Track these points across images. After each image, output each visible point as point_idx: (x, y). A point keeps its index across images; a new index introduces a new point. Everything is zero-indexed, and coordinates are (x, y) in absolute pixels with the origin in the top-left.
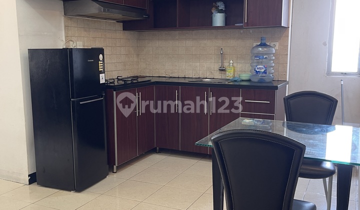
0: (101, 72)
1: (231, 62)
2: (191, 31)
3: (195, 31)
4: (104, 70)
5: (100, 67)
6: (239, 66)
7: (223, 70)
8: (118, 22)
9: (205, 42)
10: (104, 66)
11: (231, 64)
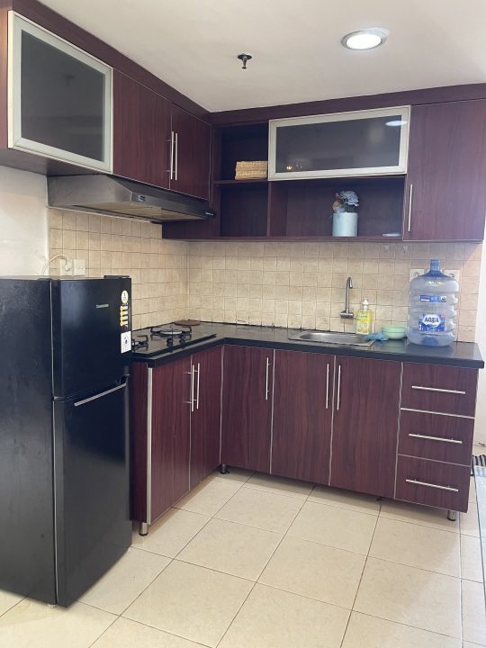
0: (124, 330)
1: (366, 302)
2: (287, 244)
3: (296, 244)
4: (130, 324)
5: (122, 318)
6: (380, 312)
7: (347, 317)
8: (153, 222)
9: (315, 264)
10: (130, 315)
11: (365, 307)
